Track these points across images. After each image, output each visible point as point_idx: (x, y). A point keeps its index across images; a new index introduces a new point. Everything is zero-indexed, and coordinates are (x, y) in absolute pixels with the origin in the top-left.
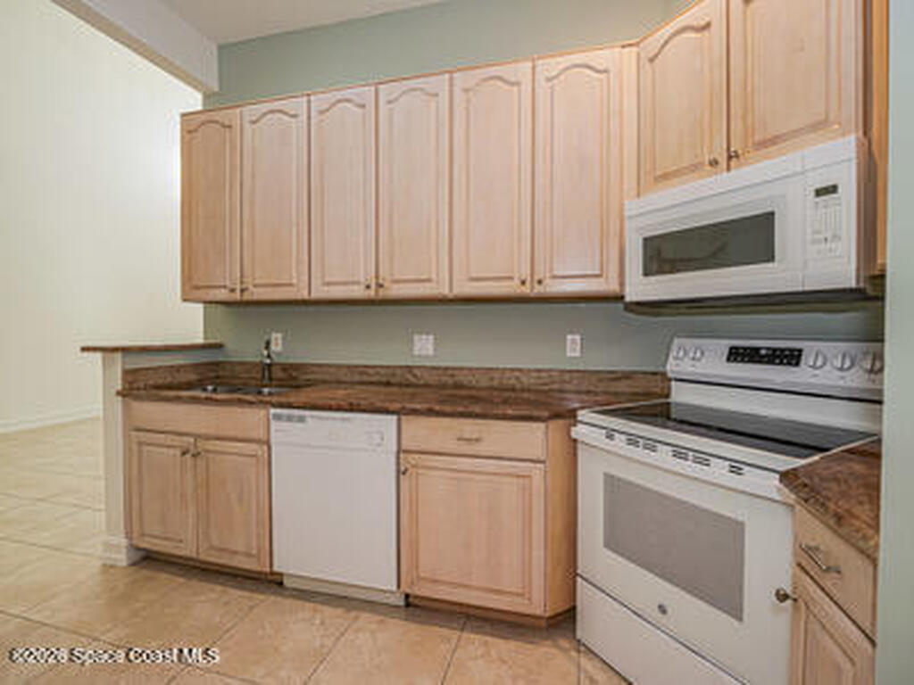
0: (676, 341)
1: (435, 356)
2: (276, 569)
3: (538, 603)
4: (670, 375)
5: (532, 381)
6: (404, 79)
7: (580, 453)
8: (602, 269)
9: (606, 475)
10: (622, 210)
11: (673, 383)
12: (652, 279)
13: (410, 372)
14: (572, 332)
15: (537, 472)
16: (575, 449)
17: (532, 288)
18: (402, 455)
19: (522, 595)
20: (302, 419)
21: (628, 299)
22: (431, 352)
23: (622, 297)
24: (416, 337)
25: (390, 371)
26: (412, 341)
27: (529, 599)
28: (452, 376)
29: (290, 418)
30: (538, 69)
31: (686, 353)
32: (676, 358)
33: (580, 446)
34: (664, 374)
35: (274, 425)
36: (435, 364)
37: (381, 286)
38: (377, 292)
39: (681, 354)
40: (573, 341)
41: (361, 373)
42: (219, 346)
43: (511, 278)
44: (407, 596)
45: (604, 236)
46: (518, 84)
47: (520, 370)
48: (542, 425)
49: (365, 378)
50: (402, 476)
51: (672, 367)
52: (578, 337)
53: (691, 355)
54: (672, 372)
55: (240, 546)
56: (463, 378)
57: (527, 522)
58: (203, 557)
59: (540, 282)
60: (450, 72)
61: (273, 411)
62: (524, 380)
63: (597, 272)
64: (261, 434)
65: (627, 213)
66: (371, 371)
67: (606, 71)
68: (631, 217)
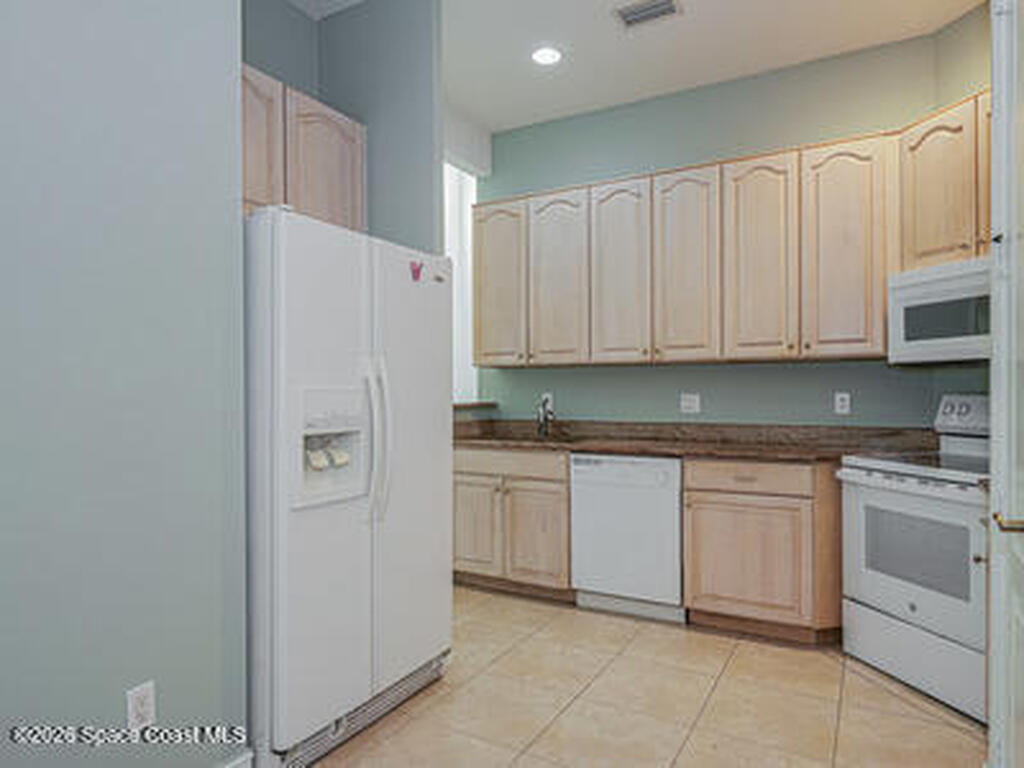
0: (946, 398)
1: (702, 413)
2: (575, 586)
3: (807, 616)
4: (939, 430)
5: (801, 436)
6: (678, 170)
7: (844, 491)
8: (866, 334)
9: (868, 508)
10: (885, 281)
11: (943, 438)
12: (913, 343)
13: (677, 429)
14: (841, 391)
15: (806, 505)
16: (841, 488)
17: (800, 352)
18: (686, 494)
19: (791, 608)
20: (597, 462)
21: (892, 360)
22: (697, 409)
23: (885, 358)
24: (683, 396)
25: (657, 428)
26: (679, 400)
27: (800, 612)
28: (719, 432)
29: (588, 462)
30: (804, 159)
31: (953, 408)
32: (944, 413)
33: (845, 486)
34: (931, 430)
35: (573, 467)
36: (702, 420)
37: (657, 351)
38: (652, 356)
39: (948, 409)
40: (842, 400)
41: (631, 430)
42: (492, 406)
43: (780, 343)
44: (688, 611)
45: (868, 304)
46: (785, 172)
47: (787, 427)
48: (808, 468)
49: (634, 434)
50: (685, 509)
51: (941, 422)
52: (847, 396)
53: (957, 409)
54: (940, 426)
55: (542, 566)
56: (730, 434)
57: (797, 552)
58: (511, 576)
59: (808, 346)
60: (721, 163)
61: (573, 456)
62: (793, 436)
63: (861, 336)
64: (562, 475)
65: (890, 285)
66: (640, 428)
67: (868, 159)
68: (894, 289)
